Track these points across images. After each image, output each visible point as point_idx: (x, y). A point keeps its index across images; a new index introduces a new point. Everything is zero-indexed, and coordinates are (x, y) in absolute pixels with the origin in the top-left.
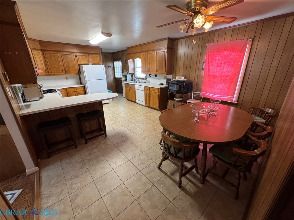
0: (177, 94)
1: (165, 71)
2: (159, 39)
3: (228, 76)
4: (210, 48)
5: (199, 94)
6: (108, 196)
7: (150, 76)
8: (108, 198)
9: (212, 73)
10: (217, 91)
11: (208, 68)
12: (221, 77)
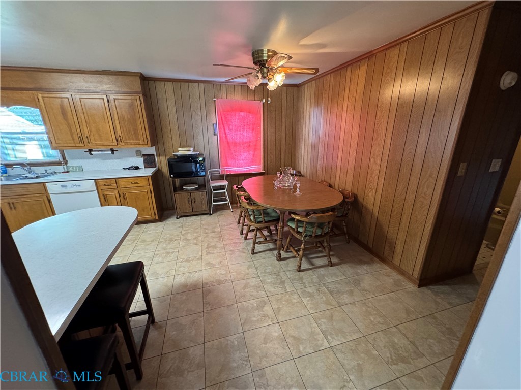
0: (176, 180)
1: (146, 140)
2: (112, 70)
3: (250, 142)
4: (221, 105)
5: (219, 171)
6: (329, 338)
7: (92, 153)
8: (333, 338)
9: (231, 139)
10: (242, 162)
11: (223, 133)
12: (243, 143)
